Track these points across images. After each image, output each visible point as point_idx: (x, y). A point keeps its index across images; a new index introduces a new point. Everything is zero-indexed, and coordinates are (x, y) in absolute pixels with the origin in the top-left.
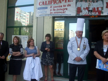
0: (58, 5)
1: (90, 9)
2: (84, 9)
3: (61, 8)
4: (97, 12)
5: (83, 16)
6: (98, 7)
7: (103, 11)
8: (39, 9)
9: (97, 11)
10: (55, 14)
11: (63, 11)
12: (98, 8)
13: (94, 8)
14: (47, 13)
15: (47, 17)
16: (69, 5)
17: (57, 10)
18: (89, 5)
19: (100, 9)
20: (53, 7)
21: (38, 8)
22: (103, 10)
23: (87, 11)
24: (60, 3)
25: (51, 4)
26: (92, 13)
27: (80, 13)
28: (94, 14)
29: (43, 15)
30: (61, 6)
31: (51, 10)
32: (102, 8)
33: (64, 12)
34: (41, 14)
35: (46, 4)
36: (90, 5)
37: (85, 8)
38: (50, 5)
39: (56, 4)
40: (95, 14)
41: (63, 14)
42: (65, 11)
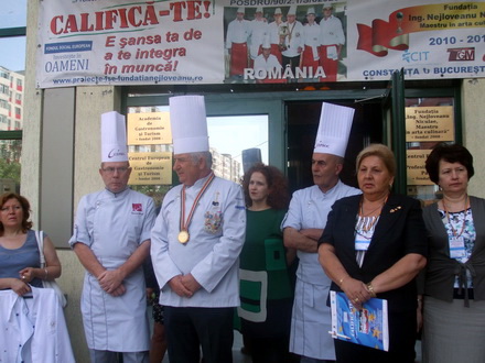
0: (145, 34)
1: (291, 53)
2: (262, 50)
3: (156, 47)
5: (258, 84)
6: (325, 44)
7: (344, 62)
8: (51, 48)
9: (320, 63)
10: (130, 75)
11: (165, 63)
12: (322, 50)
13: (308, 49)
14: (88, 71)
15: (88, 90)
16: (194, 35)
17: (140, 55)
18: (282, 33)
19: (332, 54)
20: (117, 41)
21: (46, 45)
22: (345, 56)
23: (273, 60)
24: (150, 26)
25: (109, 26)
26: (298, 69)
27: (246, 70)
28: (308, 75)
29: (68, 81)
30: (158, 40)
31: (109, 56)
32: (342, 49)
33: (173, 64)
34: (60, 73)
35: (85, 28)
36: (290, 35)
37: (267, 46)
38: (105, 31)
39: (131, 27)
40: (311, 76)
41: (164, 74)
42: (173, 59)
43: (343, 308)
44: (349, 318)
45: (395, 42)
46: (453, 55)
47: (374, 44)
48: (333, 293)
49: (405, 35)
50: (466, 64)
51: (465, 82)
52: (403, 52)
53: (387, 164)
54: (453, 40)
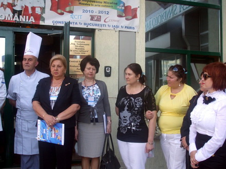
4: (32, 17)
6: (35, 6)
7: (44, 15)
9: (32, 15)
12: (33, 9)
13: (26, 8)
19: (38, 11)
22: (44, 13)
26: (21, 17)
32: (43, 9)
37: (5, 3)
40: (27, 21)
43: (43, 127)
44: (46, 131)
45: (68, 9)
46: (92, 18)
47: (58, 9)
48: (39, 121)
49: (72, 7)
50: (97, 23)
51: (97, 30)
52: (71, 14)
53: (64, 63)
54: (92, 12)
